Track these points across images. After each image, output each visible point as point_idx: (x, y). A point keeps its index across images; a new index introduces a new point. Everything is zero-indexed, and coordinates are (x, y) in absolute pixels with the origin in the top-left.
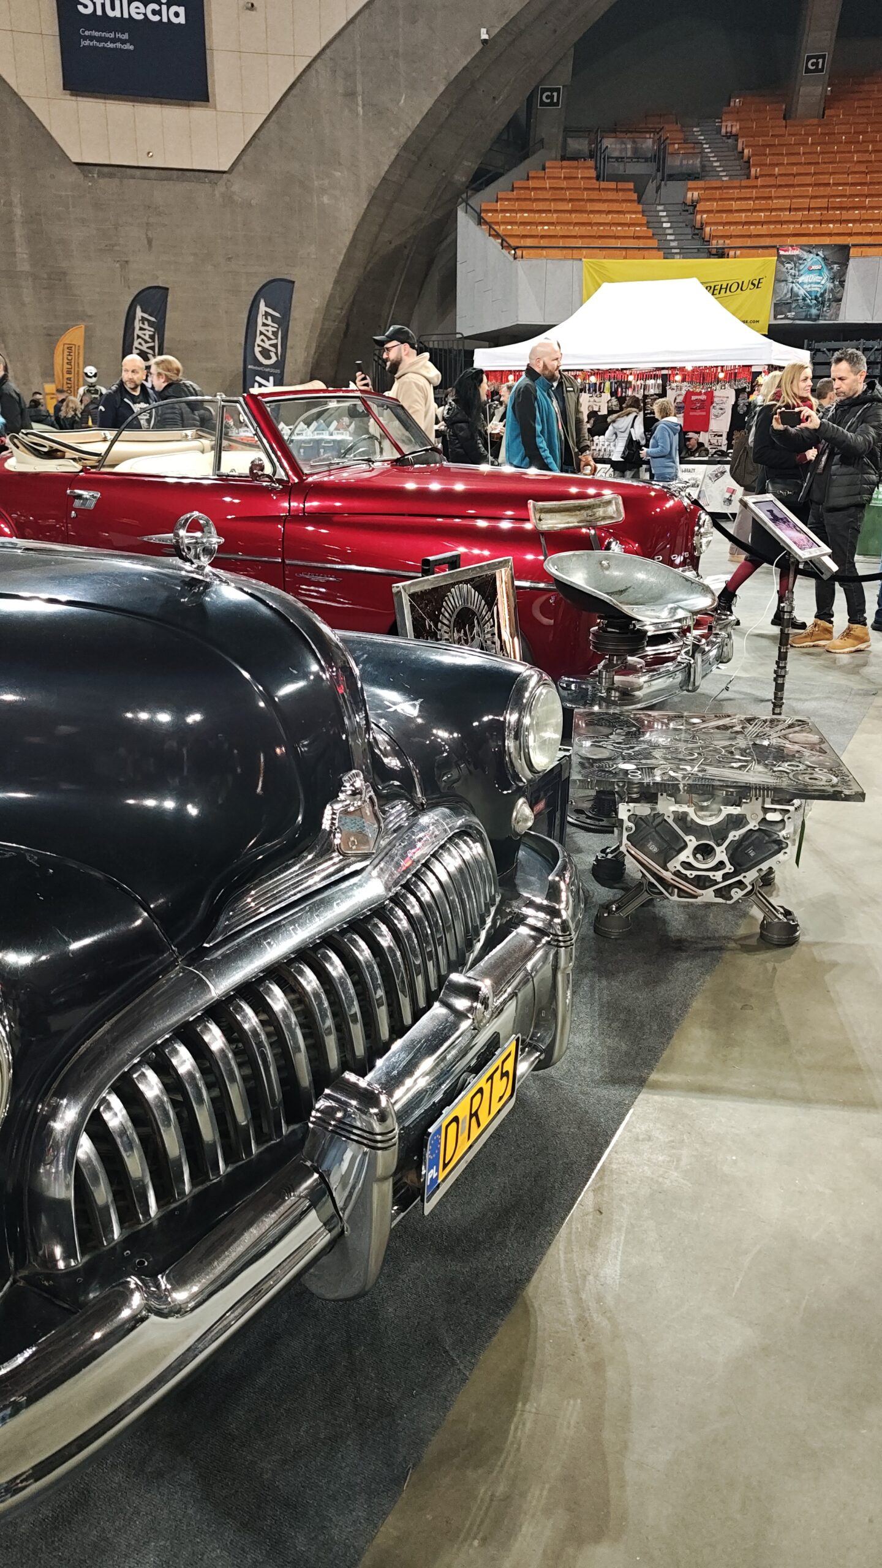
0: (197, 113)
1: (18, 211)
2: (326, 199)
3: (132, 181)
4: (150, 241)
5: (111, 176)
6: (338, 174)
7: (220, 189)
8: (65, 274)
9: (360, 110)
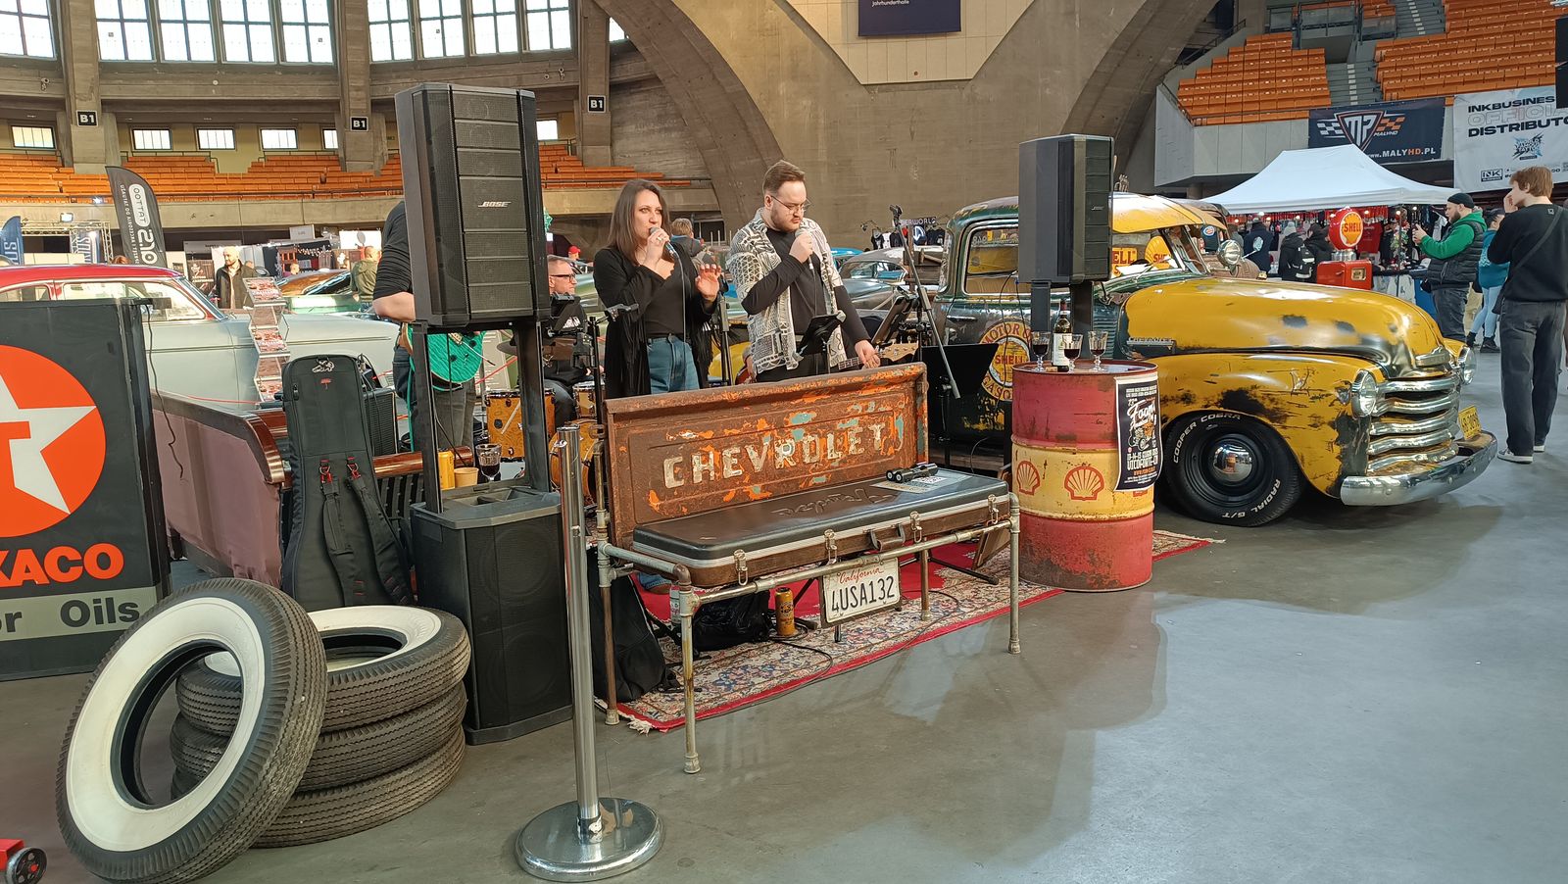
1: (822, 121)
2: (1047, 92)
3: (902, 93)
4: (912, 134)
5: (886, 90)
7: (968, 90)
9: (1077, 24)
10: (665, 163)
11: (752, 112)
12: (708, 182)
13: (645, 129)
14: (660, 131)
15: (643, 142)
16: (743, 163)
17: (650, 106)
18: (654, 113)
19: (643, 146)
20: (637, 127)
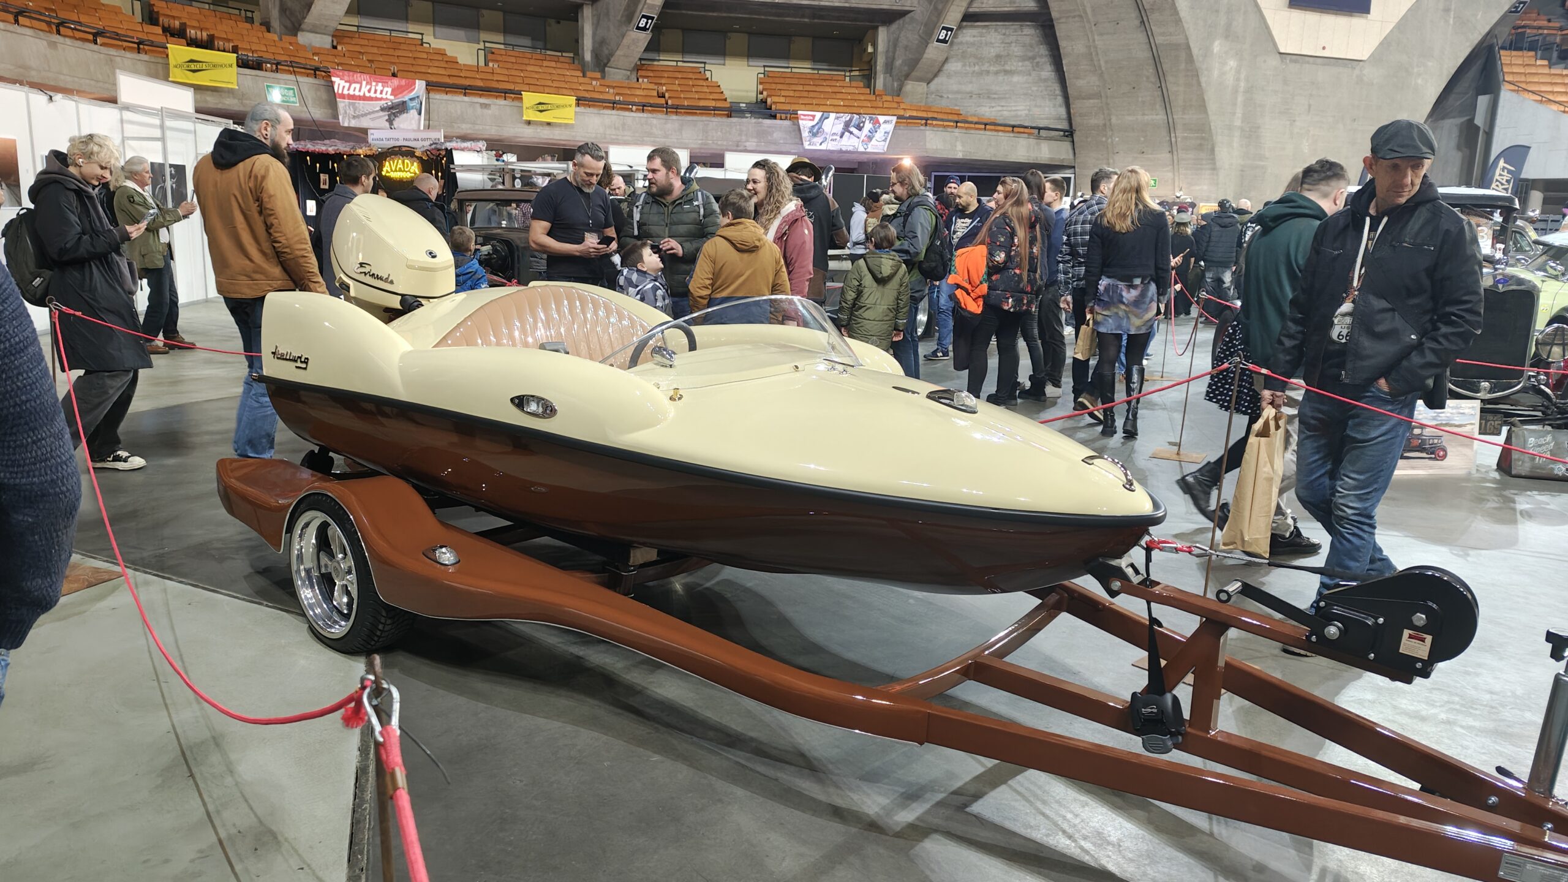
0: (1356, 22)
1: (1242, 84)
2: (1419, 81)
3: (1307, 65)
4: (1310, 106)
5: (1296, 62)
6: (1430, 64)
7: (1357, 72)
8: (1259, 127)
9: (1451, 21)
10: (1000, 108)
11: (1183, 66)
12: (1069, 134)
13: (977, 68)
14: (997, 73)
15: (971, 82)
16: (1130, 118)
17: (986, 44)
18: (993, 52)
19: (969, 88)
20: (964, 65)
